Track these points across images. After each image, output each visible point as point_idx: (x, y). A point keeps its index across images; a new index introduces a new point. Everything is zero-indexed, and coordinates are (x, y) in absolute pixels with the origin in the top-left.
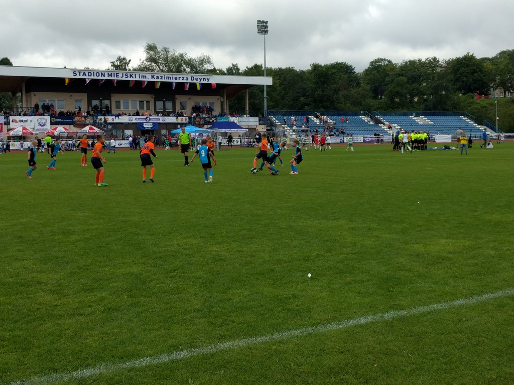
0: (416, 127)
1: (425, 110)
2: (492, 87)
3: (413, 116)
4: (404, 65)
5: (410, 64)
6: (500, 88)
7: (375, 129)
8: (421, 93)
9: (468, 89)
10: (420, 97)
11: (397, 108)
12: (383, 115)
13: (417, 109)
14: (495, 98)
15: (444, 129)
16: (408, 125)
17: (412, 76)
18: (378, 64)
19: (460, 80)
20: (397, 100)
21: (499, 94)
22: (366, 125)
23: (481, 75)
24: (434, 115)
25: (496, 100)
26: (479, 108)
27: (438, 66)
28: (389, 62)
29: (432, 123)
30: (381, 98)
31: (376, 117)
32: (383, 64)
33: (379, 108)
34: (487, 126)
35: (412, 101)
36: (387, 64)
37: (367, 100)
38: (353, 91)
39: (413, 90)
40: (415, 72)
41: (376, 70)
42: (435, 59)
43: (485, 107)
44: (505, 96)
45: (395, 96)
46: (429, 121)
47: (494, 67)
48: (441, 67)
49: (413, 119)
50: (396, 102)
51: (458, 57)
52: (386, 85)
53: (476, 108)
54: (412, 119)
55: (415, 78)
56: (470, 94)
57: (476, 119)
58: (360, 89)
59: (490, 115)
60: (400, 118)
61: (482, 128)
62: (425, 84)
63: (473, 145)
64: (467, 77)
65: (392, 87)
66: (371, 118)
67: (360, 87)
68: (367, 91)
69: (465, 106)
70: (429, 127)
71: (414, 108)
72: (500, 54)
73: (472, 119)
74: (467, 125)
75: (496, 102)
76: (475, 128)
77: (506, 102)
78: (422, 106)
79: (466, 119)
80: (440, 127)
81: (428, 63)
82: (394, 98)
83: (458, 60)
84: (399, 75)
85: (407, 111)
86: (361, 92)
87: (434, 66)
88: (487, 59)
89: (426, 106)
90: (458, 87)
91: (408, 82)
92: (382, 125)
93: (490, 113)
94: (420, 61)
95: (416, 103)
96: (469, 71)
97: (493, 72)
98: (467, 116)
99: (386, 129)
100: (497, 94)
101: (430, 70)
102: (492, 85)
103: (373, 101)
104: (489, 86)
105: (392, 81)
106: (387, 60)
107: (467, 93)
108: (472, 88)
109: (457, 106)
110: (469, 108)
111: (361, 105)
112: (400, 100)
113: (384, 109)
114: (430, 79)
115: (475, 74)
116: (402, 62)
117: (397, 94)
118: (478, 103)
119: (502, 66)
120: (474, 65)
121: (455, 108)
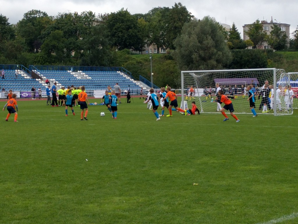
0: (74, 82)
1: (83, 65)
2: (146, 43)
3: (70, 71)
4: (60, 19)
5: (66, 17)
6: (154, 44)
7: (32, 84)
8: (78, 48)
9: (124, 44)
10: (77, 52)
11: (54, 62)
12: (40, 69)
13: (74, 63)
14: (149, 54)
15: (102, 84)
16: (66, 79)
17: (69, 29)
18: (33, 16)
19: (116, 35)
20: (54, 54)
21: (153, 50)
22: (23, 80)
23: (136, 31)
24: (91, 70)
25: (150, 56)
26: (135, 63)
27: (94, 21)
28: (45, 14)
29: (90, 78)
30: (37, 52)
31: (33, 72)
32: (38, 16)
33: (36, 62)
34: (143, 81)
35: (69, 55)
36: (42, 17)
37: (22, 54)
38: (8, 43)
39: (70, 43)
40: (71, 25)
41: (31, 22)
42: (91, 13)
43: (140, 62)
44: (158, 52)
45: (52, 50)
46: (87, 76)
47: (147, 23)
48: (97, 21)
49: (71, 73)
50: (53, 56)
51: (113, 12)
52: (41, 38)
53: (132, 64)
54: (69, 74)
55: (72, 32)
56: (126, 49)
57: (132, 75)
58: (15, 41)
59: (146, 70)
60: (57, 73)
61: (138, 83)
62: (81, 39)
63: (131, 100)
64: (122, 32)
65: (48, 40)
66: (27, 72)
67: (14, 39)
68: (23, 43)
69: (121, 62)
70: (87, 82)
71: (72, 62)
72: (152, 11)
73: (128, 74)
74: (124, 81)
75: (150, 58)
76: (132, 84)
77: (159, 58)
78: (80, 61)
79: (123, 74)
80: (98, 82)
81: (85, 17)
82: (51, 52)
83: (113, 15)
84: (55, 28)
85: (64, 66)
86: (16, 45)
87: (90, 20)
88: (141, 15)
89: (83, 61)
90: (114, 42)
91: (65, 36)
92: (39, 80)
93: (145, 69)
94: (76, 14)
95: (73, 57)
96: (123, 27)
97: (147, 28)
98: (124, 71)
99: (43, 84)
100: (151, 50)
101: (86, 25)
102: (146, 41)
103: (29, 54)
104: (143, 42)
105: (49, 34)
106: (42, 12)
107: (123, 48)
108: (128, 44)
109: (114, 62)
110: (126, 64)
111: (16, 58)
112: (57, 54)
113: (41, 64)
114: (87, 34)
115: (130, 30)
116: (57, 15)
117: (54, 47)
118: (134, 59)
119: (154, 23)
120: (128, 20)
121: (112, 63)
